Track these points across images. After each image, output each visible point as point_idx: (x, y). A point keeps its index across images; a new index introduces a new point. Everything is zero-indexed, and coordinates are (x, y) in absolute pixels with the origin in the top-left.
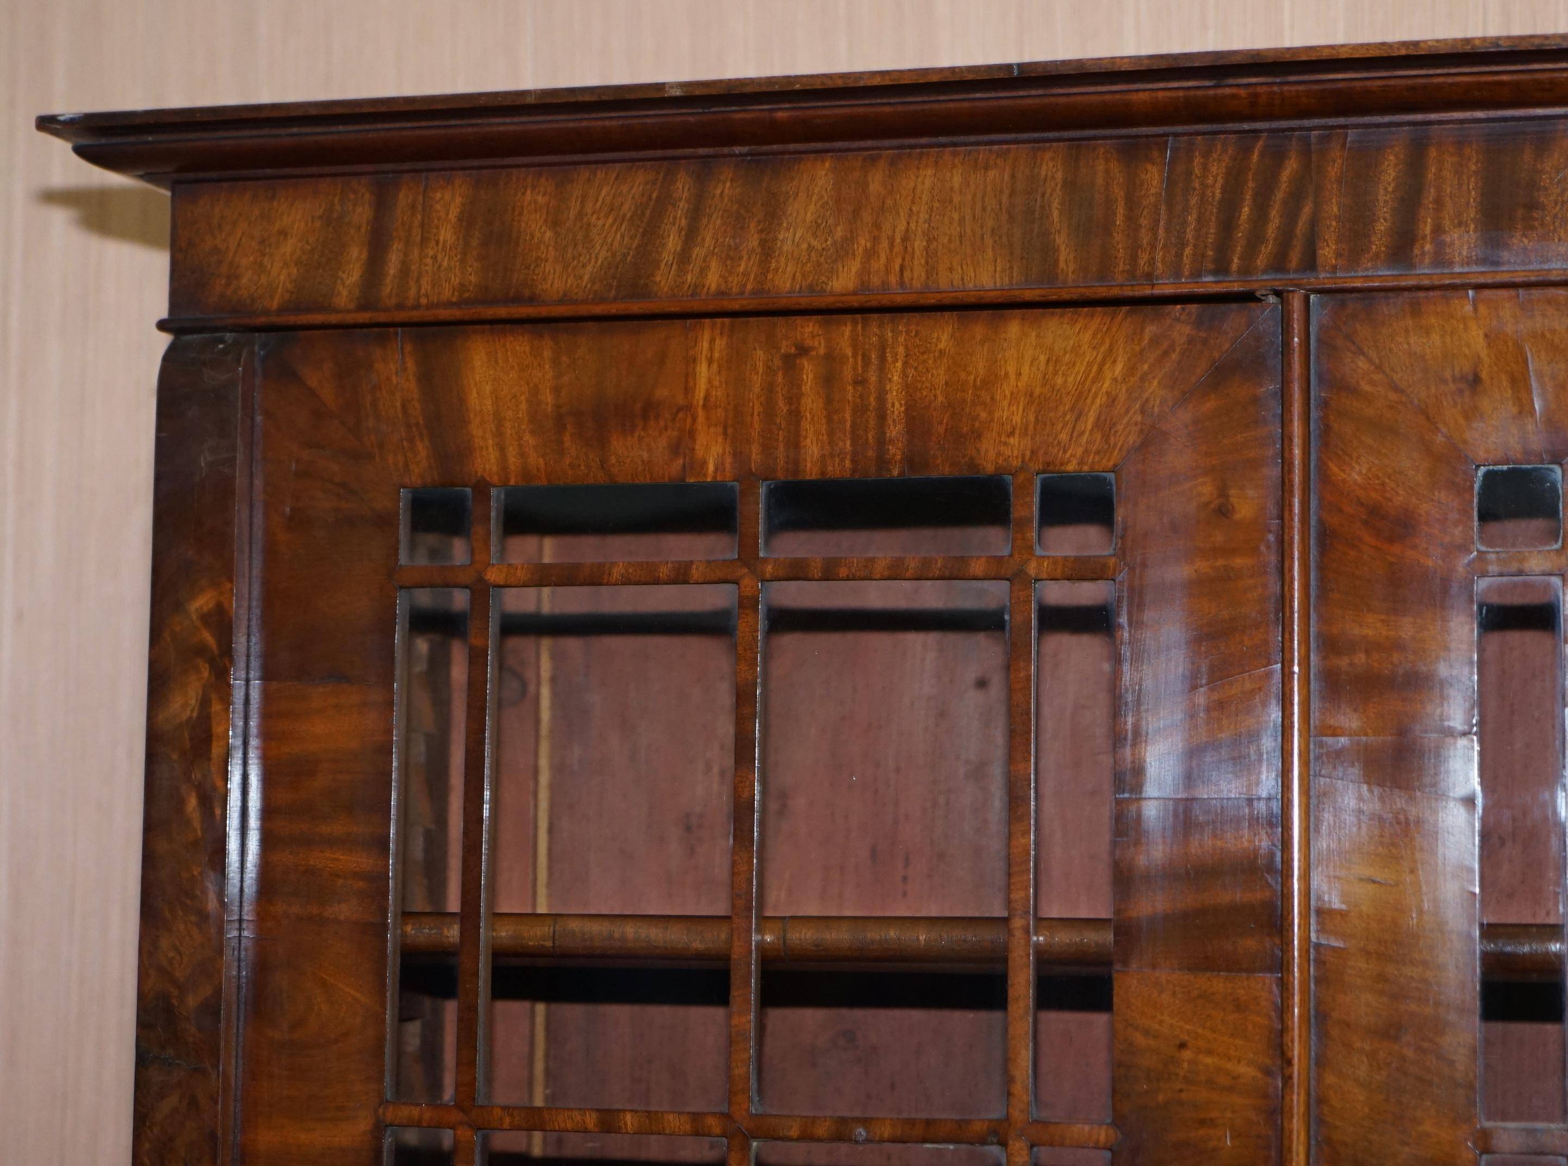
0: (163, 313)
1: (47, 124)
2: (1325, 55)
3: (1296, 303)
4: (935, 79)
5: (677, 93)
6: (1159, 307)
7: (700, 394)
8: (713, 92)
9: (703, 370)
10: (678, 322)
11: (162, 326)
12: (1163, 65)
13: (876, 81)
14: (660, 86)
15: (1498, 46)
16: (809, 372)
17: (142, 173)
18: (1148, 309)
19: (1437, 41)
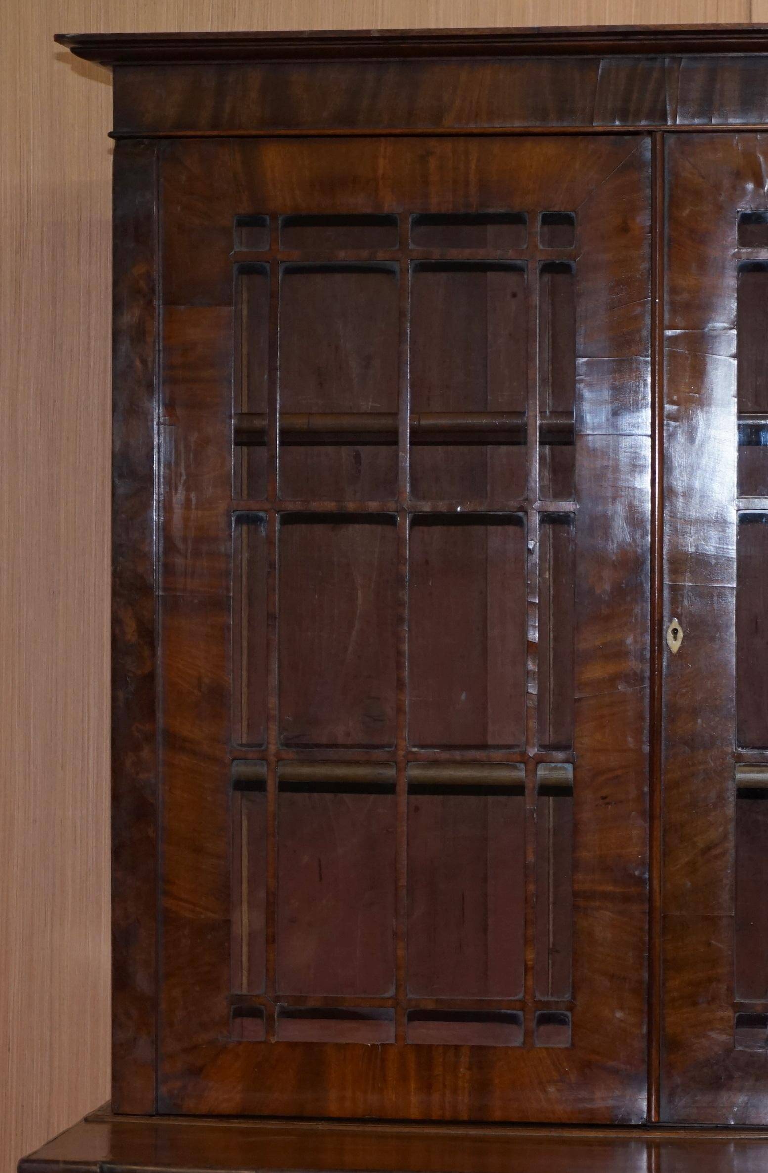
0: (111, 129)
1: (60, 38)
2: (677, 28)
3: (658, 138)
4: (499, 33)
5: (376, 35)
6: (595, 137)
7: (380, 172)
8: (393, 34)
9: (381, 162)
10: (369, 140)
11: (111, 135)
12: (604, 30)
13: (471, 33)
14: (369, 31)
15: (754, 27)
16: (433, 163)
17: (99, 61)
18: (590, 138)
19: (727, 24)
